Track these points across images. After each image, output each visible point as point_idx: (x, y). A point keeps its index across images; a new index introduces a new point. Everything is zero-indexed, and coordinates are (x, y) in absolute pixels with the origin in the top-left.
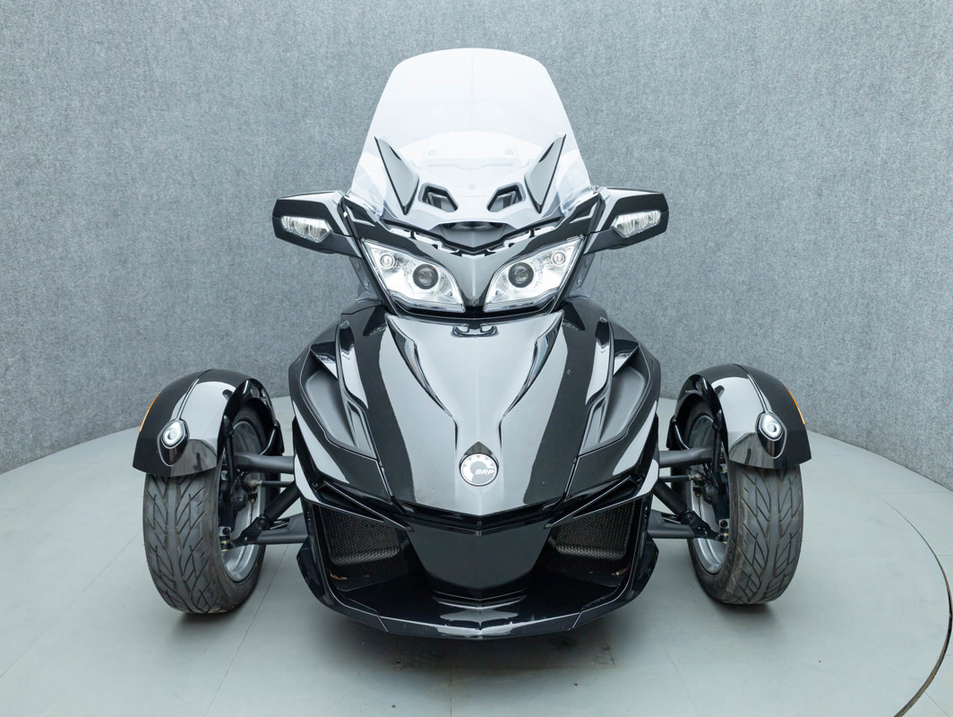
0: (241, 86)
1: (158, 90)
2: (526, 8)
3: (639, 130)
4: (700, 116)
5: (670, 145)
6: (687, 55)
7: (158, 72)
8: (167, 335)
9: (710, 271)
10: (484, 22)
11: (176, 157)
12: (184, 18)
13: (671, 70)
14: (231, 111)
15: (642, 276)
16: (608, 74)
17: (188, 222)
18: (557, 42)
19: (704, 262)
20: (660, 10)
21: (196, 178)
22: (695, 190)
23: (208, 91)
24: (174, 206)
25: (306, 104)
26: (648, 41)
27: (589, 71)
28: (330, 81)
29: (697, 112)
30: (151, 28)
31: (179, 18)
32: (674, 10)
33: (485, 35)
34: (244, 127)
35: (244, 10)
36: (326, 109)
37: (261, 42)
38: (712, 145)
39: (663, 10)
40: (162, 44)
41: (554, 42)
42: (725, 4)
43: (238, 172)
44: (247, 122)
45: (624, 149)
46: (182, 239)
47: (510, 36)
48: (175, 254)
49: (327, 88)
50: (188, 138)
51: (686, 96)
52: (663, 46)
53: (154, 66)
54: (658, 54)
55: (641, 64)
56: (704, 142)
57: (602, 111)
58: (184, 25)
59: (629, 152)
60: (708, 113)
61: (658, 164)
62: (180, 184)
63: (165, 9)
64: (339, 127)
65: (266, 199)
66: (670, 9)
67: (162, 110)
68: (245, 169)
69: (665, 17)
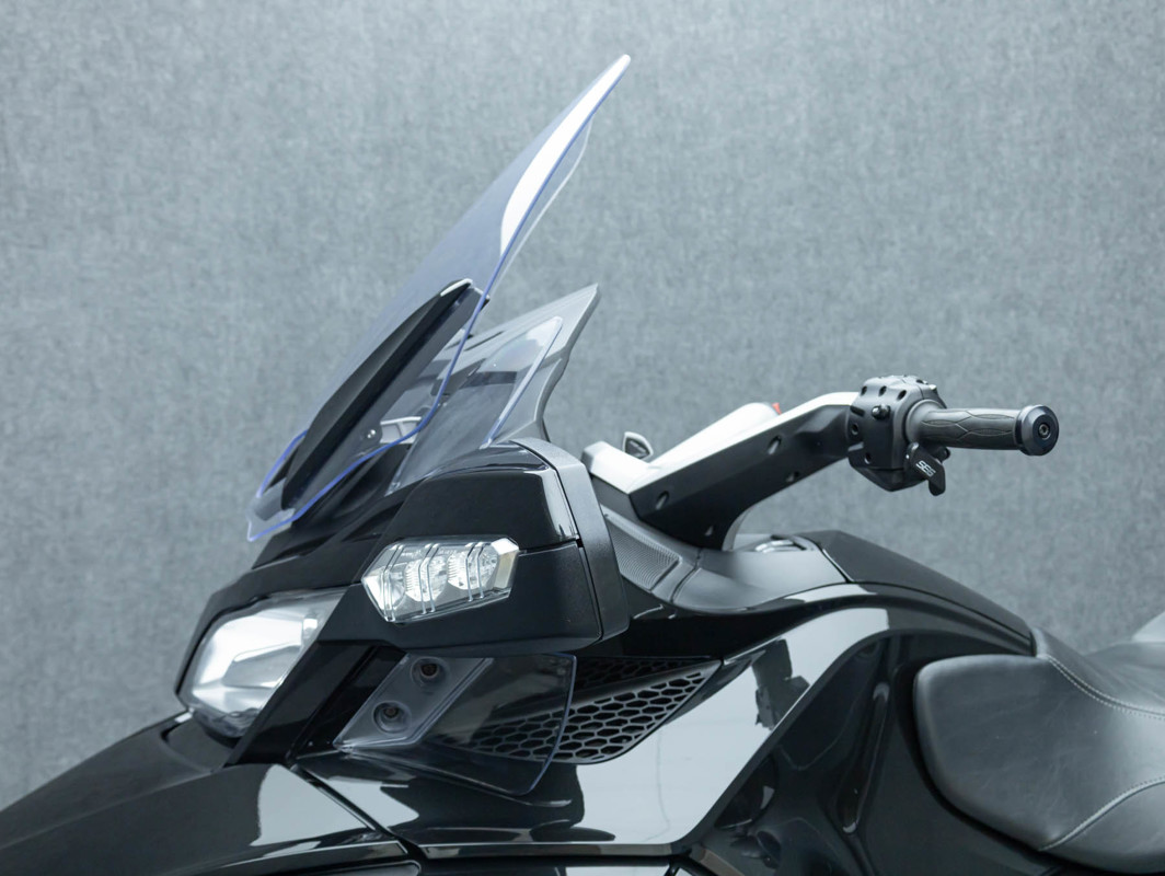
0: (197, 201)
1: (24, 205)
2: (736, 59)
3: (971, 277)
4: (1104, 246)
5: (1040, 303)
6: (1069, 135)
7: (26, 169)
8: (23, 727)
9: (1148, 548)
10: (656, 86)
11: (58, 343)
12: (86, 66)
13: (1035, 163)
14: (175, 249)
15: (991, 556)
16: (902, 174)
17: (79, 478)
18: (798, 121)
19: (1132, 529)
20: (1005, 56)
21: (100, 386)
22: (1103, 389)
23: (129, 209)
24: (51, 446)
25: (323, 238)
26: (983, 112)
27: (863, 171)
28: (370, 195)
29: (1097, 240)
30: (14, 81)
31: (74, 64)
32: (1036, 52)
33: (658, 110)
34: (200, 282)
35: (207, 57)
36: (361, 249)
37: (237, 118)
38: (1135, 301)
39: (1012, 54)
40: (36, 112)
41: (791, 120)
42: (1149, 36)
43: (186, 371)
44: (207, 274)
45: (941, 315)
46: (64, 515)
47: (705, 111)
48: (48, 548)
49: (363, 208)
50: (84, 305)
51: (1072, 211)
52: (1016, 119)
53: (18, 156)
54: (1005, 136)
55: (970, 155)
56: (1118, 296)
57: (892, 244)
58: (86, 78)
59: (952, 318)
60: (1123, 240)
61: (1015, 341)
62: (63, 398)
63: (46, 46)
64: (386, 282)
65: (242, 425)
66: (1027, 52)
67: (32, 247)
68: (201, 365)
69: (1017, 65)
